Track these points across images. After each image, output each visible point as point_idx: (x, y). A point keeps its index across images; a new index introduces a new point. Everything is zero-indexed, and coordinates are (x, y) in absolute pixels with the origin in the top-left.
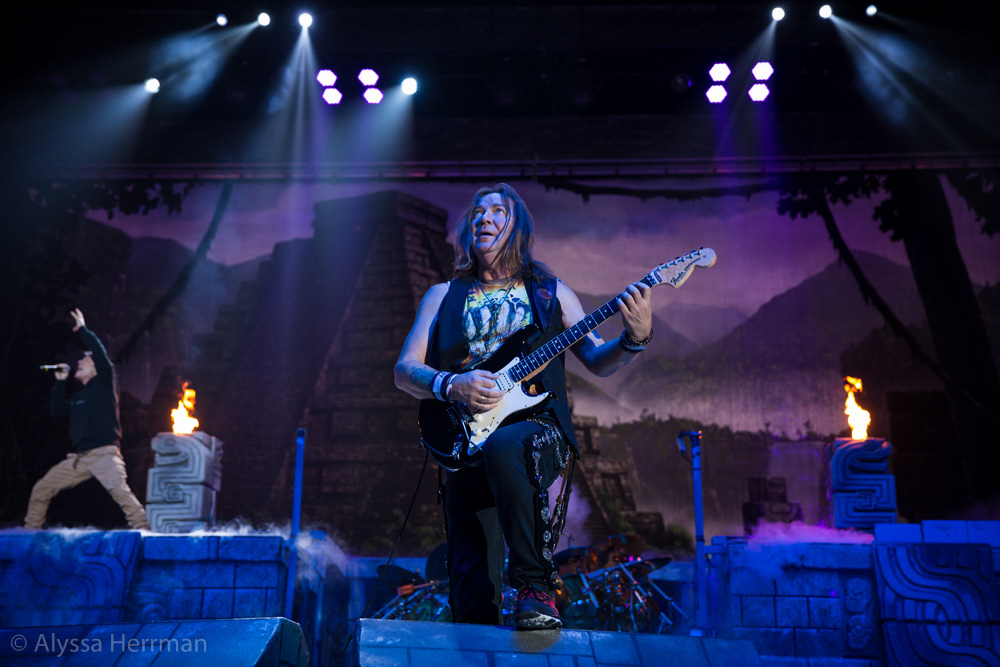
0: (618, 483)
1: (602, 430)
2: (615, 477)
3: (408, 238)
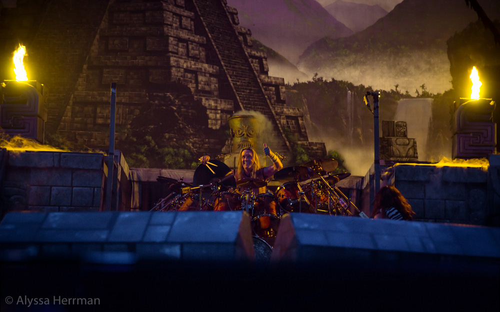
0: (297, 123)
1: (288, 86)
2: (295, 118)
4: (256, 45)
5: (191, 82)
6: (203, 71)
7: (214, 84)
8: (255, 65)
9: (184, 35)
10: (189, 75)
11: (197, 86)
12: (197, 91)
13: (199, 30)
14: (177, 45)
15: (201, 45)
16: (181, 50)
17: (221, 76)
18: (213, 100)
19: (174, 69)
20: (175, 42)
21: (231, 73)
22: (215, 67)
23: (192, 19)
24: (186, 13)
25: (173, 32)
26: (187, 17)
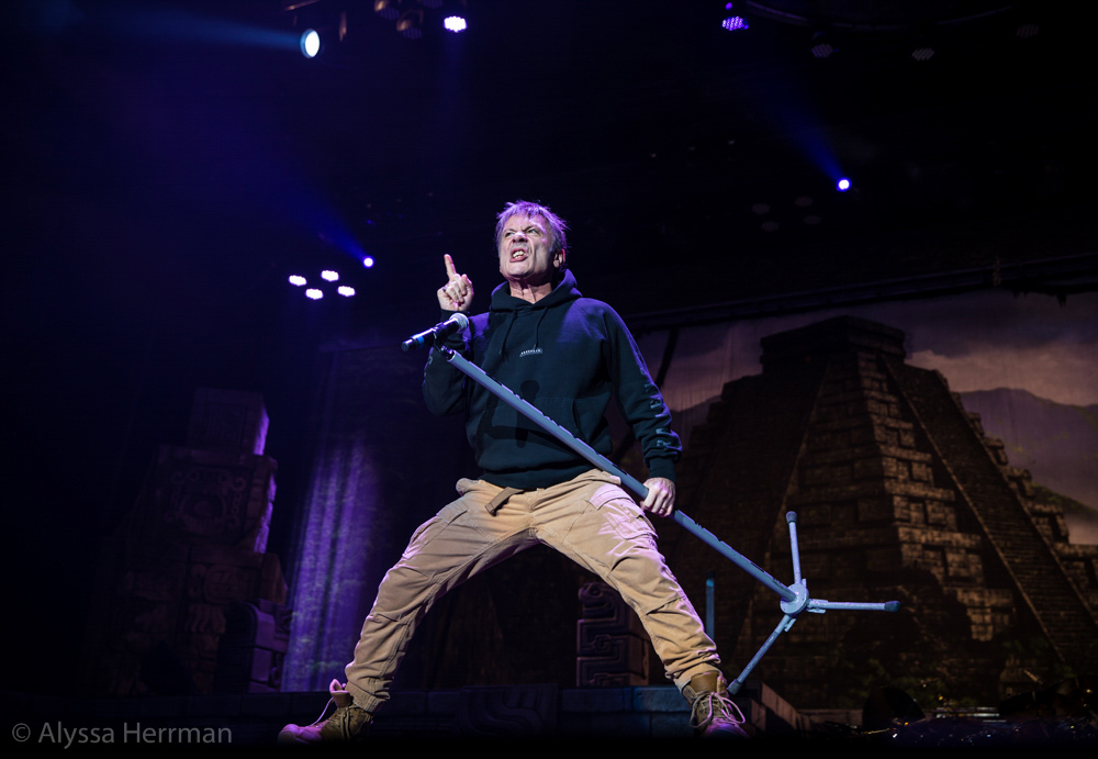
3: (862, 364)
4: (1041, 495)
5: (935, 565)
6: (954, 544)
7: (975, 565)
8: (1044, 528)
9: (917, 490)
10: (932, 554)
11: (946, 571)
12: (947, 579)
13: (941, 479)
14: (908, 508)
15: (945, 503)
16: (914, 514)
17: (985, 552)
18: (976, 592)
19: (905, 547)
20: (904, 504)
21: (1002, 543)
22: (974, 536)
23: (928, 465)
24: (918, 456)
25: (899, 488)
26: (920, 462)
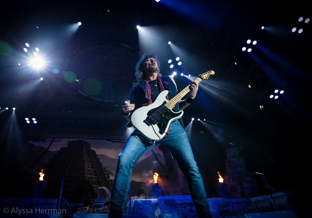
3: (84, 148)
4: (107, 171)
6: (93, 178)
7: (96, 181)
8: (106, 176)
9: (89, 169)
10: (90, 179)
12: (92, 183)
13: (93, 167)
15: (93, 171)
16: (88, 172)
17: (98, 179)
19: (86, 177)
21: (100, 178)
22: (96, 176)
23: (91, 165)
24: (90, 163)
25: (86, 168)
26: (90, 164)
